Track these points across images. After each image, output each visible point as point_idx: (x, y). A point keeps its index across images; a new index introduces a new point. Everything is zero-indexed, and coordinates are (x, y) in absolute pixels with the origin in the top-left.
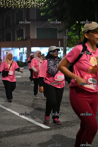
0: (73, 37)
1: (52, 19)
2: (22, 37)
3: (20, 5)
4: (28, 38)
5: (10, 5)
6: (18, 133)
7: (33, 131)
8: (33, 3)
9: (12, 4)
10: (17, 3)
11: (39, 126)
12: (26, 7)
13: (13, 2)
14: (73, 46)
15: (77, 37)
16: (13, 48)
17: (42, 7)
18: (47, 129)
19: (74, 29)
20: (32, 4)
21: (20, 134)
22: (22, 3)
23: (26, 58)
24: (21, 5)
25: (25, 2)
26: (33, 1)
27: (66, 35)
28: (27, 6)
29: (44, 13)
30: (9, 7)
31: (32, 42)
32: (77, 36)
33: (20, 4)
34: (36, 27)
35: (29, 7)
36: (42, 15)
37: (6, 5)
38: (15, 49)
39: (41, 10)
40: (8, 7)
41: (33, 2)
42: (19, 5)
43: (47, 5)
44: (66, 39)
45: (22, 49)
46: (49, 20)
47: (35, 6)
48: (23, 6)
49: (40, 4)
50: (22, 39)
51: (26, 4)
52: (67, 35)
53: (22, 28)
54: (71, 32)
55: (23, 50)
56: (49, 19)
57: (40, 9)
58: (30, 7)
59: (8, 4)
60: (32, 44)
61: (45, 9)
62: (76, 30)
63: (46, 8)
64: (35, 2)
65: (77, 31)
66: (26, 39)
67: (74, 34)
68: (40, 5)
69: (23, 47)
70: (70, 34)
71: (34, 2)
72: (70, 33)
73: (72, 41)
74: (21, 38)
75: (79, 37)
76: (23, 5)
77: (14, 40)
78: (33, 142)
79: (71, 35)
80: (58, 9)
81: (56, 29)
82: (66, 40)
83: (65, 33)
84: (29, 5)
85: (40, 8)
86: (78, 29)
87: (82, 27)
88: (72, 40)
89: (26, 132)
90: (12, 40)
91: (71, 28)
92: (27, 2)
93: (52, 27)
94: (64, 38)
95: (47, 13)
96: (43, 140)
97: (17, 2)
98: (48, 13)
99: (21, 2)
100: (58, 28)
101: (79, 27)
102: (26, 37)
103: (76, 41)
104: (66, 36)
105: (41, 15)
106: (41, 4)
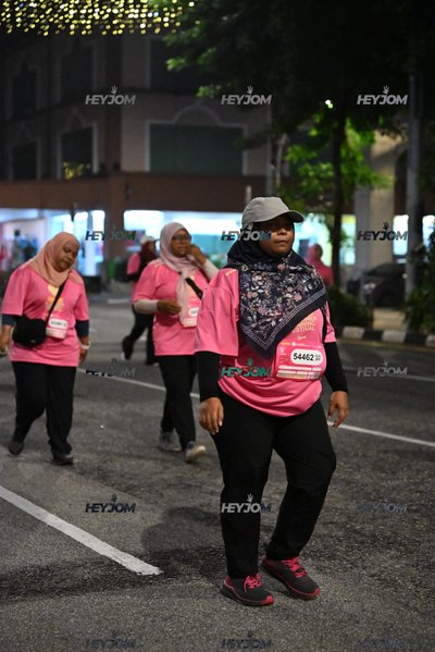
0: (307, 171)
1: (218, 87)
2: (88, 166)
3: (75, 22)
4: (111, 168)
5: (30, 21)
6: (13, 591)
7: (82, 587)
8: (133, 13)
9: (38, 17)
10: (63, 13)
11: (112, 564)
12: (105, 29)
13: (43, 6)
14: (308, 208)
15: (328, 170)
16: (47, 213)
17: (174, 31)
18: (145, 576)
19: (314, 133)
20: (131, 16)
21: (25, 595)
22: (83, 11)
23: (100, 259)
24: (79, 19)
25: (97, 10)
26: (135, 3)
27: (279, 160)
28: (108, 27)
29: (183, 61)
30: (28, 27)
31: (127, 187)
32: (324, 167)
33: (77, 16)
34: (148, 123)
35: (115, 32)
36: (174, 69)
37: (13, 18)
38: (53, 215)
39: (169, 44)
40: (22, 28)
41: (132, 10)
42: (71, 20)
43: (198, 22)
44: (278, 175)
45: (82, 216)
46: (202, 89)
47: (143, 26)
48: (88, 27)
49: (166, 19)
50: (88, 174)
51: (101, 16)
52: (283, 162)
53: (85, 125)
54: (298, 148)
55: (90, 221)
56: (204, 85)
57: (164, 43)
58: (120, 32)
59: (21, 17)
60: (127, 198)
61: (187, 42)
62: (321, 139)
63: (190, 37)
64: (141, 8)
65: (327, 145)
66: (103, 174)
67: (314, 154)
68: (166, 25)
69: (89, 207)
70: (294, 153)
71: (137, 11)
72: (294, 150)
73: (301, 188)
74: (81, 167)
75: (337, 169)
76: (89, 22)
77: (48, 175)
78: (76, 636)
79: (300, 162)
80: (243, 41)
81: (238, 132)
82: (274, 184)
83: (275, 149)
84: (115, 22)
85: (166, 38)
86: (331, 135)
87: (348, 124)
88: (304, 184)
89: (52, 590)
90: (39, 175)
91: (301, 128)
92: (109, 11)
93: (220, 124)
94: (269, 174)
95: (193, 58)
96: (122, 625)
97: (62, 7)
98: (200, 61)
99: (82, 8)
100: (245, 126)
101: (336, 125)
102: (102, 166)
103: (321, 188)
104: (279, 166)
105: (170, 67)
106: (170, 18)
